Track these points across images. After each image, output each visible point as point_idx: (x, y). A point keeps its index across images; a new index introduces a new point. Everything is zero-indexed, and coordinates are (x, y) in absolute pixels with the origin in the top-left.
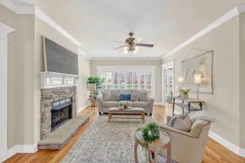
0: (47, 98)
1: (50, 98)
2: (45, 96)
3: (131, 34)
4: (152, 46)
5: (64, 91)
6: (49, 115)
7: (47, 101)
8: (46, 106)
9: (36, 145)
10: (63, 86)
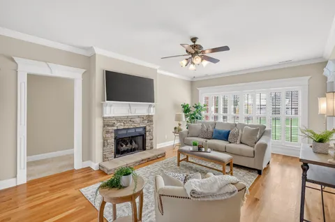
0: (108, 126)
1: (113, 126)
2: (107, 123)
3: (194, 40)
4: (226, 48)
5: (132, 120)
6: (112, 141)
7: (109, 128)
8: (108, 132)
9: (97, 164)
10: (130, 115)
